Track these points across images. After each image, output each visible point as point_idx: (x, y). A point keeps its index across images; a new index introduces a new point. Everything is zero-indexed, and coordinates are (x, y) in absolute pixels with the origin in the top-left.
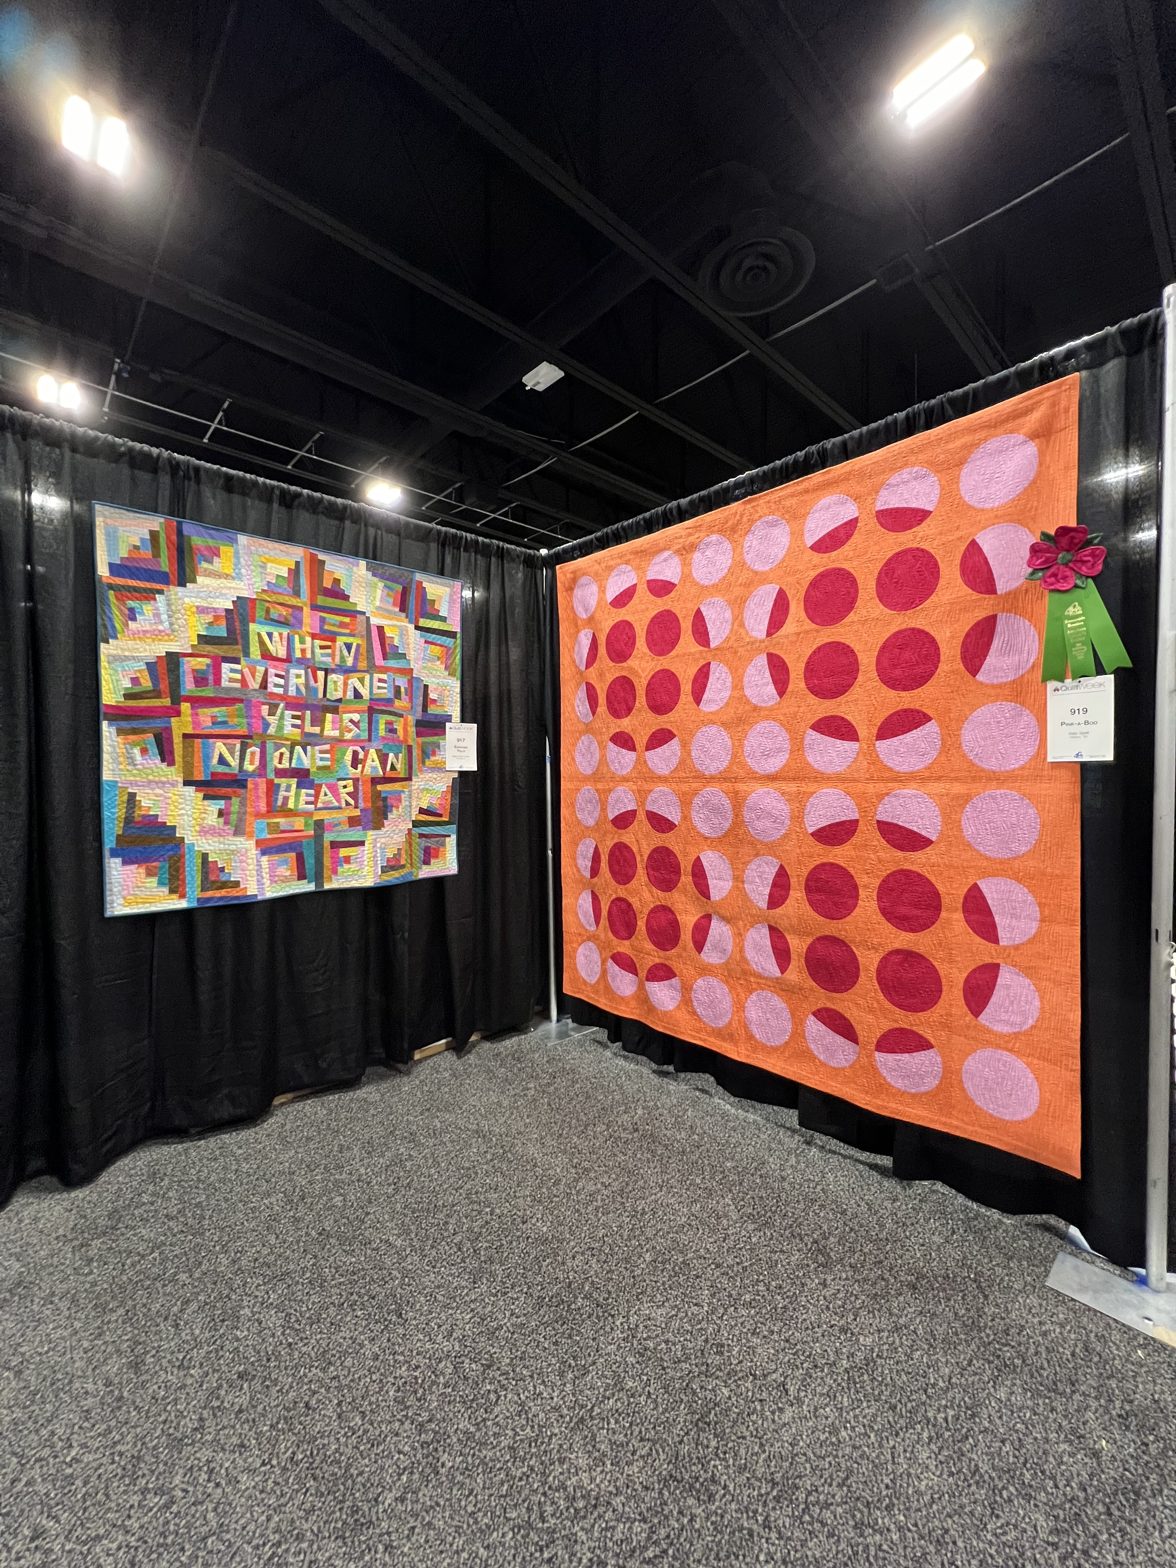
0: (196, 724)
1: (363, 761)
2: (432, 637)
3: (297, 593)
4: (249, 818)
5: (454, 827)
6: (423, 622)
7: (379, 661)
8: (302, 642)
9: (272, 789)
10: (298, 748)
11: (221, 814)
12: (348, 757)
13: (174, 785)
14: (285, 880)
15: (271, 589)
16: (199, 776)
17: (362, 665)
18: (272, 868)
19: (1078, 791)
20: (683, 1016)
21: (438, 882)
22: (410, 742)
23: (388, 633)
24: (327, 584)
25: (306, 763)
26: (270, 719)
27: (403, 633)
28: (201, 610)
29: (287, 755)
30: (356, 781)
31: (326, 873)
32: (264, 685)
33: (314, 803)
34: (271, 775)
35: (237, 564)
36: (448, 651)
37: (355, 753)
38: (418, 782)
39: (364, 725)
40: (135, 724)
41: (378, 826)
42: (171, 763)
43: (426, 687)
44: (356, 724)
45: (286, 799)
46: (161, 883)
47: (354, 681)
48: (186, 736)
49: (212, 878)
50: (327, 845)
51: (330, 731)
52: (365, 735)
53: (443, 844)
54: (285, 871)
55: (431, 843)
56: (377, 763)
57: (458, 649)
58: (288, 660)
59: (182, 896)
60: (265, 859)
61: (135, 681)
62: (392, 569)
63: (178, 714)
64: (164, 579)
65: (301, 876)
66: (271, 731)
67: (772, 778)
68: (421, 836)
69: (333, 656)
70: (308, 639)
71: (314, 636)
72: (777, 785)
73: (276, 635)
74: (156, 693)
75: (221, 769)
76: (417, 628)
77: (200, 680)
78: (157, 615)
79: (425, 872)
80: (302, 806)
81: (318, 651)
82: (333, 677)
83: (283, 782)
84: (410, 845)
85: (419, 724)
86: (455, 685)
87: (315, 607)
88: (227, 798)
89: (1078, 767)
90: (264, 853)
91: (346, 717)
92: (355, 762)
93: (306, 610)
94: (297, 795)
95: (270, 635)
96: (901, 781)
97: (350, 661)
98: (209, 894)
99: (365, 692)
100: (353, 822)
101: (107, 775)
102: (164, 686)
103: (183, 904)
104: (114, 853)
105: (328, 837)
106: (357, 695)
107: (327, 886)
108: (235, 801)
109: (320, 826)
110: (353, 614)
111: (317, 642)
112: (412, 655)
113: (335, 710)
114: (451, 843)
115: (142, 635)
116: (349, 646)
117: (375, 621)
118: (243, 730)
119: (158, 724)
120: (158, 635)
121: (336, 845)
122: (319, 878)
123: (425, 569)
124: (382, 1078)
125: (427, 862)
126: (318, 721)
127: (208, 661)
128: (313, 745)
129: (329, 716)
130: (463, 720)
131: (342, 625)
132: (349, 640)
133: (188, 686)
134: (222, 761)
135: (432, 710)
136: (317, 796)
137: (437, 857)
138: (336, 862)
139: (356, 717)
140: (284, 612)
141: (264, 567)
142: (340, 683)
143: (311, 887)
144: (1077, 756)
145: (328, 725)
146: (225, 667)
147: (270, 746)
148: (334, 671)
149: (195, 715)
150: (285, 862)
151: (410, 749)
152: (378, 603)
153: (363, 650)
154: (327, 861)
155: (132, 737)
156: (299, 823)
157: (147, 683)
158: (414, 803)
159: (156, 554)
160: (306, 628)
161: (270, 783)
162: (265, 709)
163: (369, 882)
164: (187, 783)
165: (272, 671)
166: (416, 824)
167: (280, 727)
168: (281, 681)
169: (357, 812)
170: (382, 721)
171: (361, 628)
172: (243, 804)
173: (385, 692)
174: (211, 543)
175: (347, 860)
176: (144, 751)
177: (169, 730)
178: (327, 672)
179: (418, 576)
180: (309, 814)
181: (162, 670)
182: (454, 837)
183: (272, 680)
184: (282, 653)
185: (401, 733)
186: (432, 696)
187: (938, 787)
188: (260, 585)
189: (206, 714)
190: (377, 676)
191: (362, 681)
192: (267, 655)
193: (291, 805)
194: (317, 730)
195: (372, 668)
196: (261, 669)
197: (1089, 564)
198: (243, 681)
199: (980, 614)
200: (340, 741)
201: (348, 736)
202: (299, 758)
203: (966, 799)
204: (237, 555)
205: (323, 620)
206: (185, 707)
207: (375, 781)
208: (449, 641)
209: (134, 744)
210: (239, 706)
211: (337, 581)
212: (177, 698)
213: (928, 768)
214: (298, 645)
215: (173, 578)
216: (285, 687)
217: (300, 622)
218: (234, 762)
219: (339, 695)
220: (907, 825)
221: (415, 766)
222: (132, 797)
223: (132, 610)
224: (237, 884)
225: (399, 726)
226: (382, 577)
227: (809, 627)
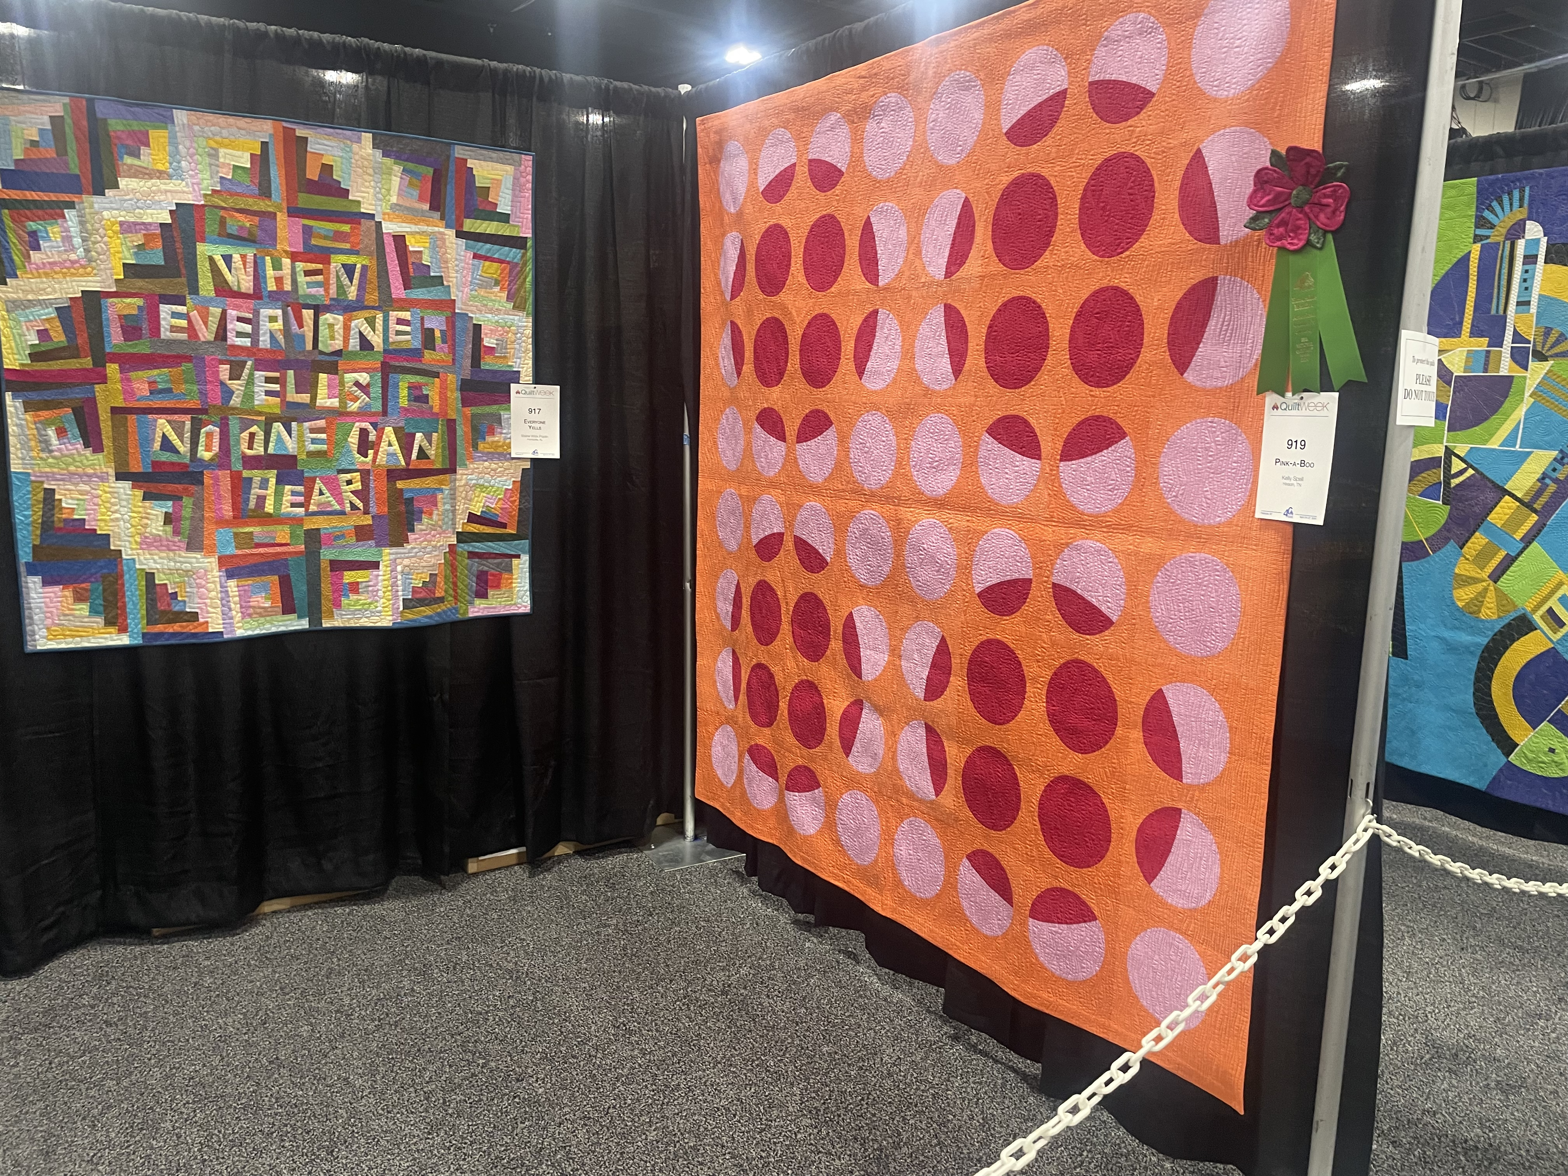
0: (128, 393)
1: (376, 446)
2: (485, 248)
3: (265, 192)
4: (208, 527)
5: (526, 543)
6: (469, 225)
7: (398, 290)
8: (277, 266)
9: (240, 486)
10: (278, 427)
11: (168, 519)
12: (353, 439)
13: (103, 478)
14: (264, 613)
15: (226, 188)
16: (136, 467)
17: (372, 298)
18: (244, 596)
19: (1287, 567)
20: (824, 845)
21: (500, 625)
22: (452, 415)
23: (413, 245)
24: (313, 173)
25: (291, 446)
26: (234, 384)
27: (437, 242)
28: (127, 228)
29: (260, 436)
30: (365, 474)
31: (325, 605)
32: (222, 333)
33: (305, 505)
34: (237, 466)
35: (174, 155)
36: (513, 271)
37: (364, 433)
38: (465, 476)
39: (376, 391)
40: (47, 395)
41: (399, 541)
42: (98, 448)
43: (478, 328)
44: (364, 389)
45: (261, 499)
46: (93, 611)
47: (359, 323)
48: (114, 410)
49: (161, 607)
50: (325, 565)
51: (325, 399)
52: (377, 406)
53: (509, 570)
54: (262, 600)
55: (487, 566)
56: (396, 447)
57: (530, 266)
58: (257, 294)
59: (123, 630)
60: (232, 584)
61: (43, 334)
62: (417, 141)
63: (104, 379)
64: (74, 185)
65: (288, 608)
66: (235, 401)
67: (939, 504)
68: (472, 555)
69: (325, 285)
70: (286, 262)
71: (295, 257)
72: (946, 515)
73: (236, 257)
74: (70, 351)
75: (166, 457)
76: (460, 234)
77: (131, 330)
78: (67, 239)
79: (479, 609)
80: (286, 509)
81: (302, 279)
82: (327, 318)
83: (256, 475)
84: (454, 569)
85: (465, 386)
86: (524, 324)
87: (294, 212)
88: (176, 498)
89: (1290, 529)
90: (230, 575)
91: (350, 377)
92: (364, 446)
93: (282, 218)
94: (279, 494)
95: (228, 259)
96: (1084, 527)
97: (352, 293)
98: (159, 628)
99: (376, 340)
100: (362, 533)
101: (16, 466)
102: (82, 340)
103: (124, 640)
104: (32, 570)
105: (327, 554)
106: (366, 345)
107: (326, 624)
108: (187, 501)
109: (313, 538)
110: (356, 217)
111: (300, 266)
112: (453, 279)
113: (332, 369)
114: (522, 567)
115: (50, 269)
116: (349, 270)
117: (389, 227)
118: (194, 402)
119: (78, 394)
120: (69, 268)
121: (338, 566)
122: (314, 611)
123: (471, 139)
124: (416, 892)
125: (482, 594)
126: (307, 385)
127: (139, 302)
128: (301, 421)
129: (323, 377)
130: (539, 379)
131: (338, 236)
132: (351, 260)
133: (115, 339)
134: (166, 444)
135: (488, 363)
136: (308, 495)
137: (498, 586)
138: (340, 591)
139: (364, 378)
140: (246, 222)
141: (214, 155)
142: (339, 327)
143: (304, 624)
144: (1288, 513)
145: (322, 391)
146: (165, 310)
147: (234, 424)
148: (328, 309)
149: (126, 381)
150: (264, 588)
151: (451, 425)
152: (394, 199)
153: (372, 275)
154: (326, 588)
155: (45, 414)
156: (282, 534)
157: (59, 337)
158: (460, 507)
159: (62, 151)
160: (283, 245)
161: (236, 478)
162: (224, 371)
163: (386, 621)
164: (119, 477)
165: (232, 313)
166: (462, 537)
167: (249, 396)
168: (248, 328)
169: (368, 520)
170: (403, 385)
171: (370, 242)
172: (198, 506)
173: (409, 339)
174: (136, 126)
175: (354, 588)
176: (61, 432)
177: (93, 401)
178: (318, 310)
179: (459, 151)
180: (296, 521)
181: (78, 316)
182: (525, 558)
183: (234, 326)
184: (246, 284)
185: (435, 401)
186: (488, 341)
187: (1127, 541)
188: (208, 183)
189: (141, 380)
190: (394, 315)
191: (371, 322)
192: (223, 290)
193: (269, 508)
194: (305, 398)
195: (387, 303)
196: (216, 311)
197: (1329, 210)
198: (191, 329)
199: (1196, 276)
200: (340, 413)
201: (354, 407)
202: (279, 439)
203: (1156, 563)
204: (173, 141)
205: (308, 232)
206: (112, 369)
207: (393, 474)
208: (513, 254)
209: (47, 423)
210: (186, 366)
211: (327, 169)
212: (101, 358)
213: (1116, 511)
214: (270, 272)
215: (86, 181)
216: (254, 336)
217: (274, 238)
218: (184, 448)
219: (338, 344)
220: (1086, 595)
221: (460, 450)
222: (50, 492)
223: (33, 234)
224: (194, 616)
225: (432, 390)
226: (398, 157)
227: (997, 267)
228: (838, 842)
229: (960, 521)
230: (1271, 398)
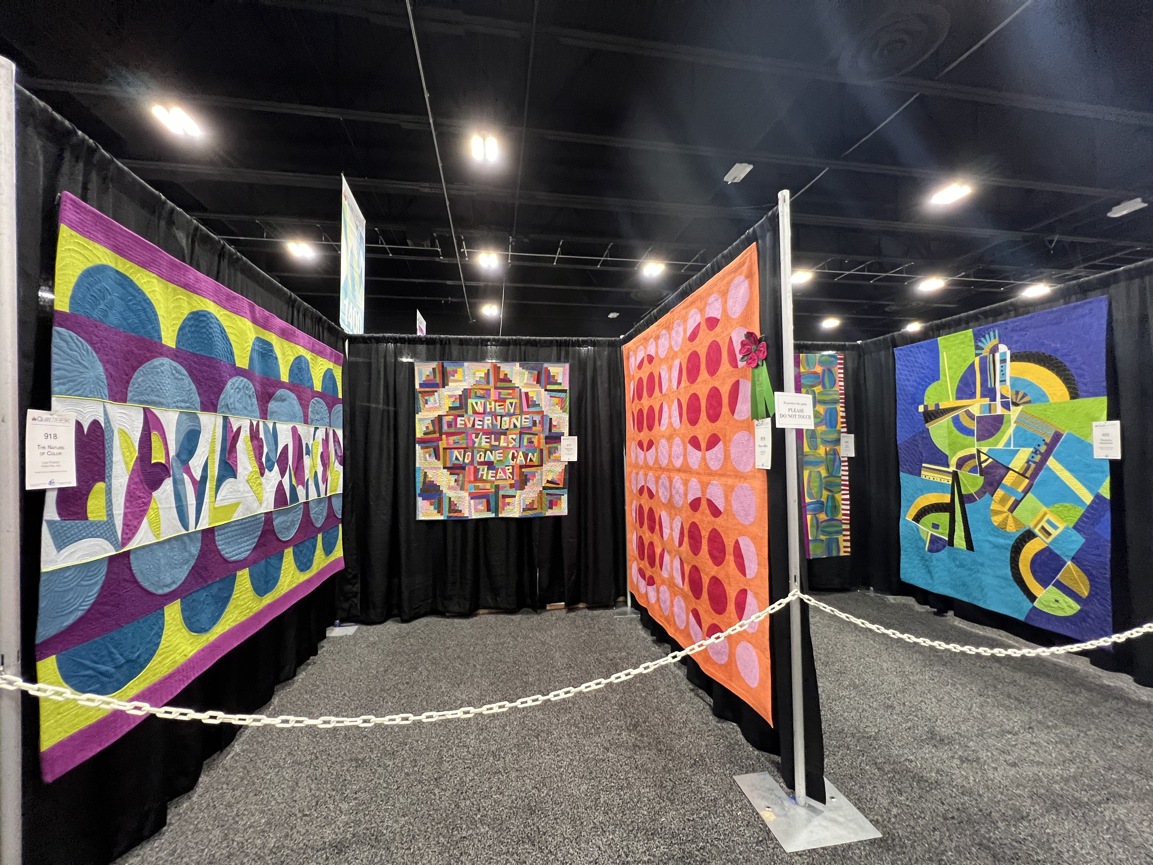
0: (448, 443)
1: (516, 458)
2: (553, 394)
3: (488, 383)
4: (466, 483)
5: (566, 490)
6: (549, 387)
7: (525, 409)
8: (490, 404)
9: (476, 471)
10: (488, 452)
11: (456, 481)
12: (510, 456)
13: (440, 468)
14: (481, 511)
15: (478, 383)
16: (448, 465)
17: (518, 412)
18: (476, 506)
20: (656, 607)
21: (558, 519)
22: (542, 447)
23: (530, 395)
24: (502, 376)
25: (492, 458)
26: (476, 440)
27: (538, 394)
28: (450, 396)
29: (483, 455)
30: (513, 467)
31: (500, 509)
32: (473, 425)
33: (495, 477)
34: (476, 465)
35: (464, 376)
36: (562, 400)
37: (513, 454)
38: (545, 467)
39: (518, 440)
40: (428, 445)
41: (522, 488)
42: (439, 460)
43: (551, 419)
44: (514, 440)
45: (482, 475)
46: (435, 508)
47: (514, 420)
48: (444, 449)
49: (452, 508)
50: (500, 496)
51: (503, 444)
52: (518, 445)
53: (560, 499)
54: (481, 507)
55: (552, 498)
56: (523, 458)
57: (568, 399)
58: (484, 413)
59: (442, 514)
60: (472, 501)
61: (427, 428)
62: (532, 364)
63: (441, 440)
64: (438, 386)
65: (489, 510)
66: (476, 445)
67: (679, 470)
68: (548, 494)
69: (504, 409)
70: (493, 403)
71: (496, 401)
72: (681, 474)
73: (479, 403)
74: (434, 432)
75: (456, 462)
76: (546, 390)
77: (450, 425)
78: (435, 401)
79: (550, 513)
80: (489, 478)
81: (498, 408)
82: (504, 419)
83: (481, 467)
84: (541, 498)
85: (546, 438)
86: (566, 417)
87: (496, 388)
88: (458, 474)
89: (763, 471)
90: (472, 499)
91: (510, 437)
92: (513, 458)
93: (492, 390)
94: (487, 473)
95: (476, 403)
96: (713, 476)
97: (512, 411)
98: (451, 514)
99: (518, 425)
100: (512, 486)
101: (417, 465)
102: (437, 429)
103: (442, 518)
104: (420, 496)
105: (501, 493)
106: (515, 426)
107: (500, 516)
108: (461, 475)
109: (497, 487)
110: (513, 388)
111: (497, 404)
112: (543, 404)
113: (505, 434)
114: (565, 499)
115: (430, 410)
116: (511, 404)
117: (524, 390)
118: (464, 446)
119: (435, 444)
120: (434, 409)
121: (504, 497)
122: (497, 512)
123: (549, 361)
125: (551, 508)
126: (498, 439)
127: (452, 417)
128: (495, 450)
129: (502, 437)
130: (570, 434)
131: (509, 394)
132: (511, 401)
133: (445, 428)
134: (457, 459)
135: (554, 430)
136: (496, 474)
137: (556, 505)
138: (505, 504)
139: (514, 436)
140: (482, 392)
141: (475, 374)
142: (508, 422)
143: (493, 515)
144: (763, 465)
145: (502, 441)
146: (459, 419)
147: (475, 451)
148: (505, 416)
149: (447, 440)
150: (481, 503)
151: (541, 451)
152: (525, 381)
153: (518, 405)
154: (500, 504)
155: (426, 450)
156: (488, 486)
157: (431, 428)
158: (544, 478)
159: (435, 377)
160: (492, 397)
161: (475, 468)
162: (474, 435)
163: (517, 515)
164: (444, 468)
165: (477, 419)
166: (544, 488)
167: (480, 443)
168: (481, 423)
169: (513, 482)
170: (526, 438)
171: (518, 395)
172: (464, 477)
173: (528, 424)
174: (454, 368)
175: (509, 504)
176: (430, 455)
177: (438, 446)
178: (502, 416)
179: (546, 365)
180: (493, 482)
181: (436, 423)
182: (566, 496)
183: (477, 422)
184: (481, 411)
185: (536, 443)
186: (554, 423)
187: (724, 480)
188: (473, 382)
189: (452, 439)
190: (524, 416)
191: (517, 419)
192: (475, 412)
193: (484, 478)
194: (497, 443)
195: (522, 413)
196: (472, 418)
197: (763, 352)
198: (465, 424)
199: (733, 380)
200: (507, 448)
201: (511, 446)
202: (489, 457)
203: (732, 488)
204: (464, 372)
205: (500, 393)
206: (444, 436)
207: (521, 467)
208: (563, 395)
209: (426, 453)
210: (464, 435)
211: (506, 375)
212: (441, 434)
213: (720, 469)
214: (488, 406)
215: (441, 385)
216: (483, 425)
217: (489, 396)
218: (461, 459)
219: (507, 427)
220: (715, 502)
221: (544, 459)
222: (426, 473)
223: (426, 400)
224: (461, 511)
225: (535, 439)
226: (527, 369)
227: (688, 384)
228: (660, 606)
229: (684, 476)
230: (756, 422)
